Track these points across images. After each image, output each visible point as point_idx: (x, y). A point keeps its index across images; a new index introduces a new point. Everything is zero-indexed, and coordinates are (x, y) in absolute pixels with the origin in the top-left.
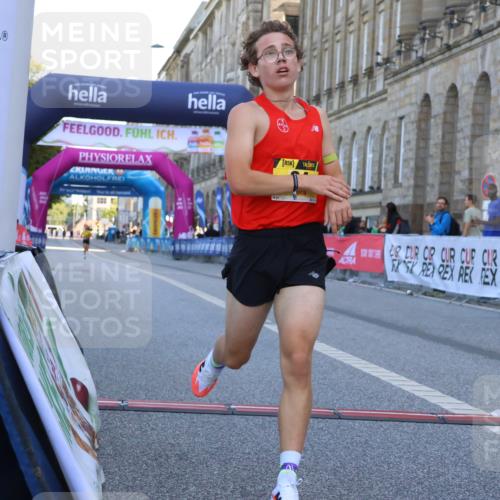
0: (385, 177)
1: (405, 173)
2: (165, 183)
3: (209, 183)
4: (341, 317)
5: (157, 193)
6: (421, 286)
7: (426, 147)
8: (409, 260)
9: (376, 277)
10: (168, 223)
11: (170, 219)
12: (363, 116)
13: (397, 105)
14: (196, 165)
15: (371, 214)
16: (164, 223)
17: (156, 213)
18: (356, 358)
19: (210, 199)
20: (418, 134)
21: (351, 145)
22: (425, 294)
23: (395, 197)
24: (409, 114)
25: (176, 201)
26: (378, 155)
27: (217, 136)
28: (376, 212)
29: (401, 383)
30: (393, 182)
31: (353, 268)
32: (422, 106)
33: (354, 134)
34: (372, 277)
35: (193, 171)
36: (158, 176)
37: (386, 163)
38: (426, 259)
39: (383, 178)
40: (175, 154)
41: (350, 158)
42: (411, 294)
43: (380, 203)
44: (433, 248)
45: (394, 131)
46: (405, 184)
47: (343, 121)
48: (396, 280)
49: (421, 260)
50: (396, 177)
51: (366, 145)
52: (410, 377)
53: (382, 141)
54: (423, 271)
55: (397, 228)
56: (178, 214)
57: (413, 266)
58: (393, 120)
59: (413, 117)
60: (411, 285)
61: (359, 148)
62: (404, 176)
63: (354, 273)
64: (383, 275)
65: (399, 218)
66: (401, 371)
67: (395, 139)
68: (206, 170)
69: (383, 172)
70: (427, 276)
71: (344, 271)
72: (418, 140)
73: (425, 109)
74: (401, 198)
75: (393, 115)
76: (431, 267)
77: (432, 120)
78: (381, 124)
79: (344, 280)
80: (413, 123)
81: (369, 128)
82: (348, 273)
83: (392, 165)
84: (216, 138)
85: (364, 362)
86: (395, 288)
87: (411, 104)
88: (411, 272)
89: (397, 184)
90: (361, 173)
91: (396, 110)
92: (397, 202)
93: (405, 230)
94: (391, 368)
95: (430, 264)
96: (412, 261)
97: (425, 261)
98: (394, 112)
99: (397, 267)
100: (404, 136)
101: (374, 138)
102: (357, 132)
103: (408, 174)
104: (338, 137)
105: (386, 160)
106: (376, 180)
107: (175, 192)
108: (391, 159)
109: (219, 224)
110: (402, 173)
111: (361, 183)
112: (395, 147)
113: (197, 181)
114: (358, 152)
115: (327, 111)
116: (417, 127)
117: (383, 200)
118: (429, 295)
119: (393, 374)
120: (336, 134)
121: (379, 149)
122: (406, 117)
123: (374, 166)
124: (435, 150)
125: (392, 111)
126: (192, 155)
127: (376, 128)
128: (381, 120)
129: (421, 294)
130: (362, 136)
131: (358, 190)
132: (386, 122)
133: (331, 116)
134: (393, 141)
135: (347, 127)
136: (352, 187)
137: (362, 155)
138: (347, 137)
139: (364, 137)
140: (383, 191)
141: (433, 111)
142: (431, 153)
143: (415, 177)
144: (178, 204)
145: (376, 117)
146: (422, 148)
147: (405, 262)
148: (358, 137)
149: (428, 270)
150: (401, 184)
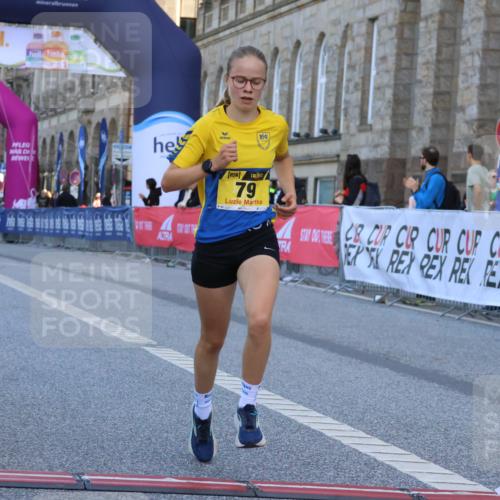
0: (346, 115)
1: (378, 109)
7: (412, 68)
9: (327, 274)
12: (312, 16)
14: (42, 90)
15: (323, 174)
19: (66, 145)
20: (398, 47)
21: (293, 61)
22: (403, 302)
23: (362, 147)
24: (385, 13)
25: (9, 147)
26: (335, 79)
28: (331, 170)
29: (357, 441)
30: (358, 123)
32: (405, 1)
33: (298, 44)
34: (320, 273)
35: (38, 98)
37: (347, 92)
38: (399, 246)
39: (342, 118)
40: (9, 70)
41: (291, 83)
42: (382, 302)
43: (338, 156)
44: (416, 229)
45: (361, 41)
46: (378, 127)
47: (281, 22)
50: (363, 116)
51: (316, 63)
52: (372, 432)
53: (341, 55)
54: (392, 263)
55: (360, 196)
56: (12, 169)
58: (360, 22)
59: (392, 19)
60: (382, 288)
61: (305, 68)
62: (377, 113)
64: (338, 270)
65: (365, 181)
66: (357, 422)
67: (363, 52)
69: (343, 107)
70: (397, 271)
72: (398, 55)
73: (411, 6)
74: (370, 148)
75: (360, 14)
76: (406, 258)
77: (422, 24)
78: (341, 29)
80: (390, 28)
81: (322, 35)
83: (358, 95)
85: (302, 407)
86: (356, 291)
89: (364, 125)
90: (307, 108)
91: (364, 7)
92: (364, 155)
93: (373, 200)
94: (341, 416)
95: (405, 253)
96: (377, 247)
97: (396, 248)
98: (361, 11)
99: (355, 257)
100: (377, 50)
101: (329, 51)
102: (303, 42)
103: (382, 109)
104: (272, 48)
105: (348, 87)
106: (332, 119)
107: (8, 132)
108: (356, 85)
109: (79, 186)
110: (373, 108)
111: (308, 124)
112: (362, 66)
113: (44, 115)
114: (304, 74)
115: (255, 7)
116: (397, 34)
117: (342, 150)
118: (410, 304)
119: (346, 427)
120: (268, 44)
121: (337, 69)
122: (380, 18)
123: (329, 96)
124: (425, 73)
125: (358, 8)
126: (36, 72)
127: (332, 35)
128: (340, 23)
129: (398, 302)
130: (311, 47)
131: (302, 134)
132: (347, 26)
133: (261, 13)
134: (359, 56)
135: (287, 32)
136: (293, 130)
137: (310, 79)
138: (287, 49)
139: (313, 48)
140: (343, 137)
141: (423, 9)
142: (419, 77)
143: (394, 116)
144: (12, 152)
145: (333, 17)
146: (405, 69)
147: (367, 249)
148: (304, 49)
149: (401, 262)
150: (371, 125)
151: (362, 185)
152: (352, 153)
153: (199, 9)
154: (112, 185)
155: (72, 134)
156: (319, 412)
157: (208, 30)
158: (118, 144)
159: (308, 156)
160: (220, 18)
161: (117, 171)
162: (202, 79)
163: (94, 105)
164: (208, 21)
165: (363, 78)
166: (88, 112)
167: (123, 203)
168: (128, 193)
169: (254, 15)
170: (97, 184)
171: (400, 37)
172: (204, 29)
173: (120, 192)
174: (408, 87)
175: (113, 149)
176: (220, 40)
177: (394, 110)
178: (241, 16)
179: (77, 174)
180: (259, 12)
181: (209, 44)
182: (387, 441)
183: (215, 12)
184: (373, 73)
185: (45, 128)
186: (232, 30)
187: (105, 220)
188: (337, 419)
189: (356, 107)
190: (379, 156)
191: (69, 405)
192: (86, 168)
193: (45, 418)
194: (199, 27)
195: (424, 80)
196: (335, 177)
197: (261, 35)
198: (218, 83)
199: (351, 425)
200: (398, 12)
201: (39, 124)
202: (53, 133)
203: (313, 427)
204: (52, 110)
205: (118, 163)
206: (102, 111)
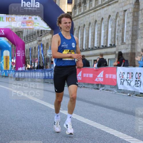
0: (117, 40)
1: (127, 37)
2: (11, 44)
3: (32, 43)
4: (96, 106)
5: (7, 48)
6: (134, 91)
7: (137, 25)
8: (129, 79)
9: (113, 88)
10: (13, 63)
11: (14, 61)
12: (107, 10)
13: (123, 4)
14: (26, 35)
15: (111, 58)
16: (11, 63)
17: (7, 58)
18: (103, 126)
19: (33, 51)
20: (133, 19)
21: (101, 24)
22: (136, 95)
23: (122, 49)
24: (129, 9)
25: (16, 52)
26: (114, 29)
27: (36, 20)
28: (113, 56)
29: (124, 137)
30: (121, 42)
31: (102, 84)
32: (135, 5)
33: (103, 19)
34: (111, 87)
35: (25, 37)
36: (7, 40)
37: (118, 33)
38: (137, 79)
39: (116, 40)
40: (16, 29)
41: (100, 31)
42: (130, 95)
43: (115, 52)
44: (140, 73)
45: (122, 17)
46: (127, 43)
47: (97, 12)
48: (122, 89)
49: (134, 79)
50: (123, 40)
51: (108, 24)
52: (129, 135)
53: (116, 22)
55: (123, 64)
56: (17, 58)
57: (131, 82)
58: (121, 12)
59: (131, 10)
60: (130, 91)
61: (105, 26)
62: (127, 39)
63: (102, 86)
64: (116, 86)
65: (124, 59)
66: (124, 132)
67: (122, 21)
68: (31, 37)
69: (116, 37)
70: (137, 86)
71: (98, 85)
72: (133, 21)
73: (137, 6)
74: (125, 50)
75: (121, 9)
76: (139, 82)
77: (140, 12)
78: (115, 14)
79: (98, 89)
80: (130, 13)
81: (110, 16)
82: (100, 86)
83: (121, 34)
85: (107, 127)
86: (122, 93)
87: (130, 4)
88: (130, 85)
89: (123, 43)
90: (106, 38)
91: (122, 7)
92: (123, 52)
93: (126, 65)
94: (119, 130)
97: (136, 79)
98: (122, 8)
99: (123, 83)
100: (126, 20)
101: (112, 20)
102: (104, 18)
103: (128, 38)
104: (95, 20)
105: (118, 31)
106: (113, 41)
107: (16, 48)
108: (120, 31)
109: (38, 63)
110: (126, 37)
111: (106, 43)
112: (122, 25)
113: (27, 42)
114: (104, 28)
115: (89, 8)
116: (133, 15)
117: (116, 50)
118: (138, 96)
119: (121, 133)
120: (94, 19)
121: (114, 26)
122: (127, 10)
123: (112, 34)
124: (141, 26)
125: (121, 7)
126: (24, 30)
127: (113, 16)
128: (115, 12)
129: (134, 95)
130: (106, 20)
131: (104, 46)
132: (117, 13)
133: (91, 10)
134: (121, 22)
135: (99, 15)
136: (101, 45)
137: (106, 29)
138: (99, 20)
139: (107, 20)
140: (116, 46)
141: (140, 7)
142: (139, 28)
143: (132, 40)
144: (17, 53)
145: (113, 10)
146: (135, 25)
147: (126, 80)
148: (104, 20)
149: (138, 84)
150: (125, 43)
151: (124, 60)
152: (120, 51)
153: (73, 9)
154: (47, 62)
155: (35, 48)
156: (112, 129)
157: (75, 15)
158: (49, 50)
159: (106, 52)
160: (79, 12)
161: (49, 58)
162: (74, 30)
163: (41, 39)
164: (75, 13)
165: (122, 29)
166: (40, 41)
167: (51, 68)
168: (52, 65)
169: (89, 11)
170: (43, 62)
171: (134, 16)
172: (74, 15)
173: (50, 64)
174: (136, 31)
175: (48, 52)
176: (79, 18)
177: (132, 38)
178: (85, 11)
179: (37, 59)
180: (91, 9)
181: (76, 19)
182: (133, 137)
183: (77, 10)
184: (125, 27)
185: (27, 46)
186: (83, 15)
187: (46, 73)
188: (118, 131)
189: (120, 37)
190: (127, 52)
192: (40, 58)
193: (30, 132)
194: (73, 14)
195: (141, 28)
196: (114, 58)
197: (91, 16)
198: (78, 31)
199: (122, 132)
200: (133, 8)
201: (25, 45)
202: (29, 47)
203: (111, 133)
204: (29, 41)
205: (49, 56)
206: (44, 40)
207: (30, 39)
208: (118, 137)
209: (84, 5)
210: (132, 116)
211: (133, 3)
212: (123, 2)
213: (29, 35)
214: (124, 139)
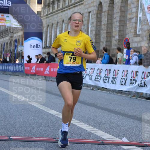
3: (5, 39)
7: (100, 26)
12: (73, 11)
13: (88, 6)
19: (5, 46)
20: (97, 20)
24: (93, 11)
27: (8, 18)
32: (98, 7)
42: (93, 89)
44: (102, 69)
45: (86, 18)
47: (64, 13)
52: (90, 125)
54: (95, 79)
58: (86, 13)
59: (95, 12)
60: (93, 85)
66: (86, 122)
67: (87, 21)
70: (97, 81)
72: (97, 22)
73: (100, 9)
75: (86, 11)
77: (103, 14)
80: (94, 14)
84: (7, 19)
87: (94, 6)
91: (87, 9)
95: (99, 76)
96: (91, 74)
97: (97, 75)
99: (85, 77)
100: (91, 20)
103: (93, 37)
104: (62, 20)
108: (85, 30)
109: (9, 57)
112: (87, 25)
115: (57, 8)
118: (100, 90)
119: (83, 123)
120: (61, 18)
124: (104, 27)
125: (86, 9)
129: (97, 89)
132: (83, 14)
133: (59, 10)
135: (66, 15)
138: (66, 20)
141: (103, 9)
142: (102, 28)
146: (98, 26)
147: (89, 75)
149: (98, 78)
153: (42, 9)
154: (18, 57)
155: (7, 43)
156: (75, 119)
157: (44, 15)
160: (48, 11)
161: (20, 53)
162: (43, 28)
163: (13, 35)
164: (45, 12)
165: (87, 28)
166: (11, 37)
167: (22, 62)
169: (57, 11)
170: (14, 57)
171: (97, 17)
173: (20, 59)
174: (99, 31)
175: (19, 47)
176: (48, 17)
177: (95, 37)
178: (54, 11)
179: (8, 54)
181: (45, 18)
182: (94, 127)
183: (46, 10)
184: (90, 27)
186: (51, 15)
187: (17, 67)
191: (7, 118)
194: (42, 14)
195: (104, 29)
197: (59, 16)
198: (47, 29)
200: (96, 10)
202: (2, 43)
204: (1, 37)
205: (20, 51)
206: (16, 37)
207: (3, 35)
208: (80, 127)
209: (53, 6)
210: (94, 108)
211: (96, 6)
212: (88, 4)
213: (2, 31)
214: (85, 129)
